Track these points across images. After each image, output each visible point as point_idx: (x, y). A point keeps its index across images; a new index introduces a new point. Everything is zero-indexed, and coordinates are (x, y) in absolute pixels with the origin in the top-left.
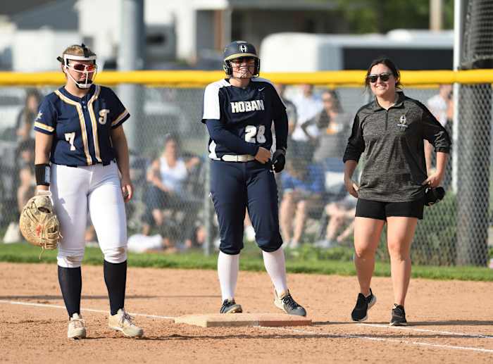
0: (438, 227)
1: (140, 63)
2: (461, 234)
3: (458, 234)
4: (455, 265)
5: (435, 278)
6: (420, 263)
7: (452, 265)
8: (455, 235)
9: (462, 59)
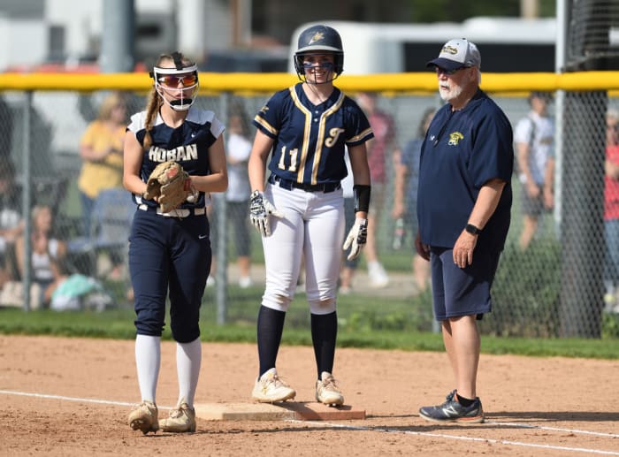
0: (535, 286)
1: (128, 63)
2: (566, 294)
3: (561, 294)
4: (557, 336)
5: (531, 354)
6: (511, 334)
7: (553, 337)
8: (558, 296)
9: (567, 58)
